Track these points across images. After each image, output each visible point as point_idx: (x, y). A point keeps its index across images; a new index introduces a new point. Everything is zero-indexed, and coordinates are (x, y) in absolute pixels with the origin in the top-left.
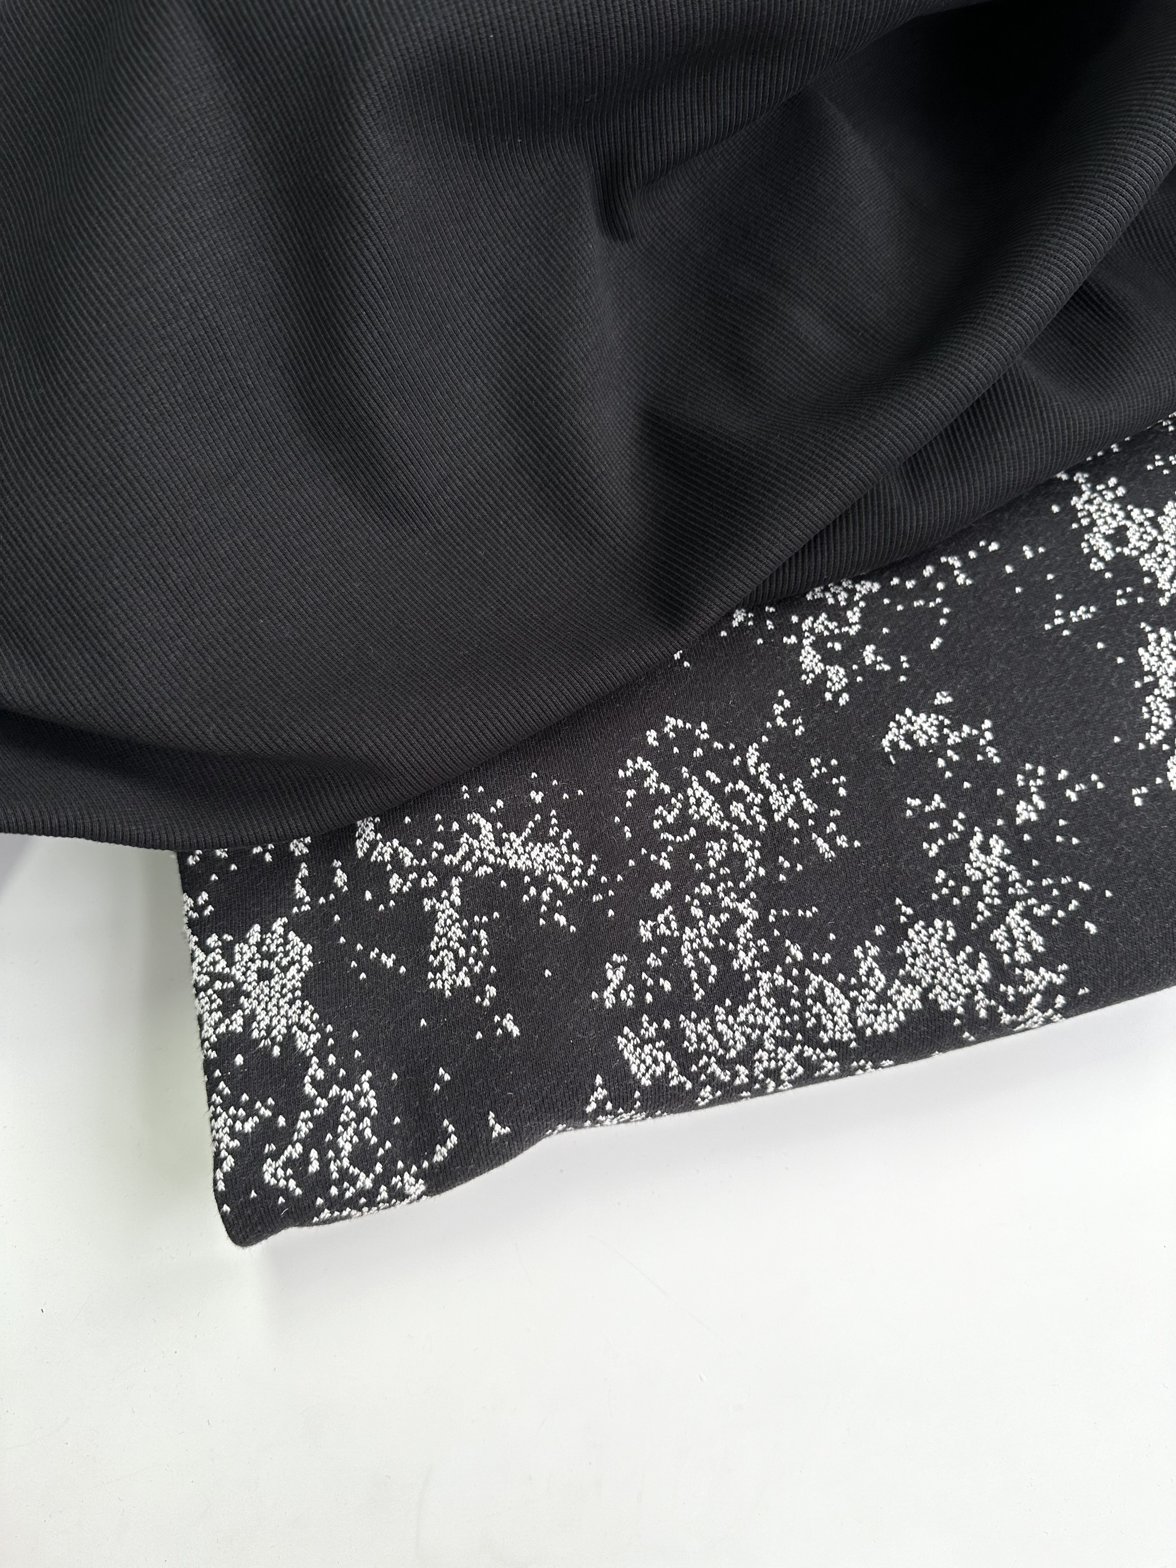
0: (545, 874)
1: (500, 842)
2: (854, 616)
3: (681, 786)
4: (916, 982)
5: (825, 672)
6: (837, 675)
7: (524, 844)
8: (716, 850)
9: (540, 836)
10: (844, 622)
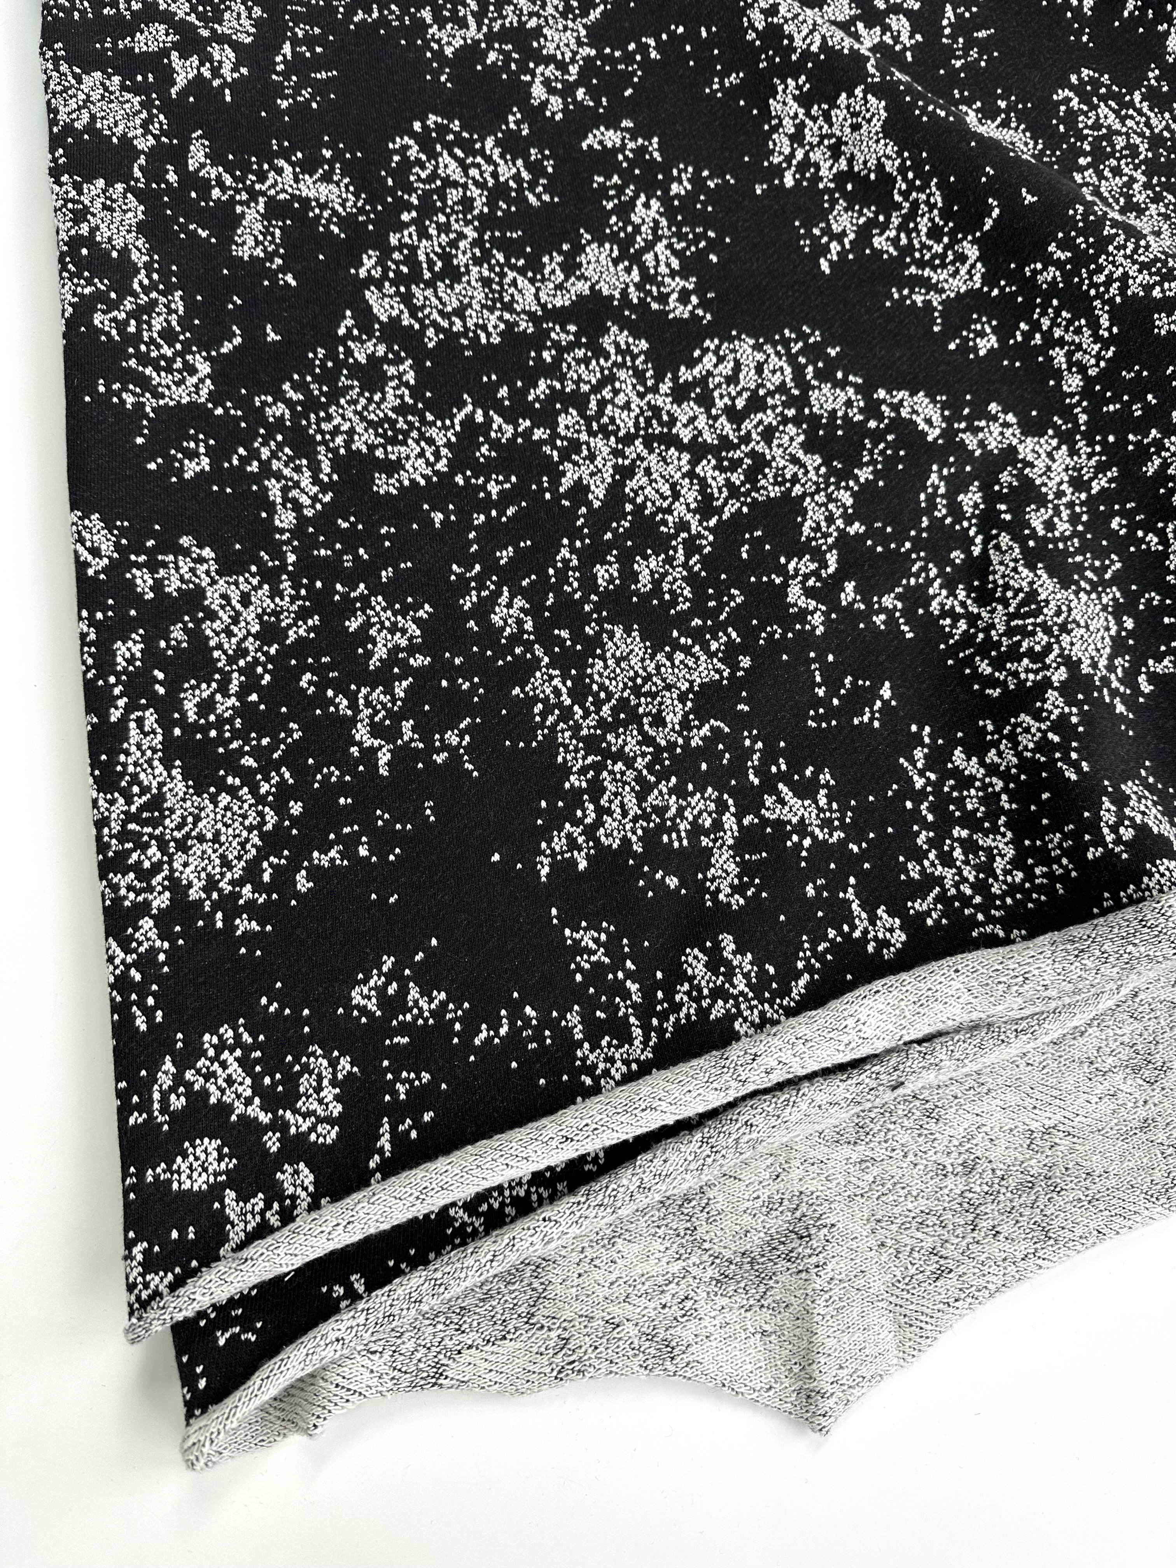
0: (327, 202)
1: (297, 180)
2: (574, 70)
3: (433, 155)
4: (586, 279)
5: (548, 100)
6: (556, 103)
7: (314, 183)
8: (454, 195)
9: (327, 178)
10: (566, 71)
